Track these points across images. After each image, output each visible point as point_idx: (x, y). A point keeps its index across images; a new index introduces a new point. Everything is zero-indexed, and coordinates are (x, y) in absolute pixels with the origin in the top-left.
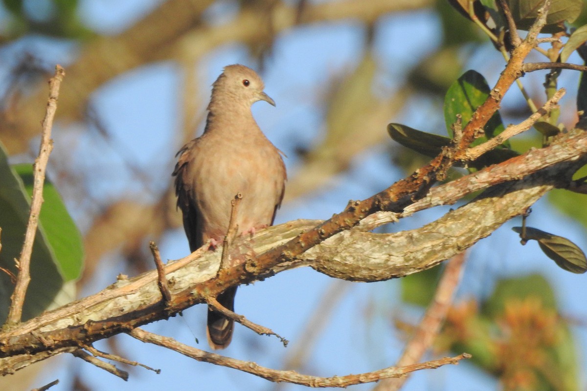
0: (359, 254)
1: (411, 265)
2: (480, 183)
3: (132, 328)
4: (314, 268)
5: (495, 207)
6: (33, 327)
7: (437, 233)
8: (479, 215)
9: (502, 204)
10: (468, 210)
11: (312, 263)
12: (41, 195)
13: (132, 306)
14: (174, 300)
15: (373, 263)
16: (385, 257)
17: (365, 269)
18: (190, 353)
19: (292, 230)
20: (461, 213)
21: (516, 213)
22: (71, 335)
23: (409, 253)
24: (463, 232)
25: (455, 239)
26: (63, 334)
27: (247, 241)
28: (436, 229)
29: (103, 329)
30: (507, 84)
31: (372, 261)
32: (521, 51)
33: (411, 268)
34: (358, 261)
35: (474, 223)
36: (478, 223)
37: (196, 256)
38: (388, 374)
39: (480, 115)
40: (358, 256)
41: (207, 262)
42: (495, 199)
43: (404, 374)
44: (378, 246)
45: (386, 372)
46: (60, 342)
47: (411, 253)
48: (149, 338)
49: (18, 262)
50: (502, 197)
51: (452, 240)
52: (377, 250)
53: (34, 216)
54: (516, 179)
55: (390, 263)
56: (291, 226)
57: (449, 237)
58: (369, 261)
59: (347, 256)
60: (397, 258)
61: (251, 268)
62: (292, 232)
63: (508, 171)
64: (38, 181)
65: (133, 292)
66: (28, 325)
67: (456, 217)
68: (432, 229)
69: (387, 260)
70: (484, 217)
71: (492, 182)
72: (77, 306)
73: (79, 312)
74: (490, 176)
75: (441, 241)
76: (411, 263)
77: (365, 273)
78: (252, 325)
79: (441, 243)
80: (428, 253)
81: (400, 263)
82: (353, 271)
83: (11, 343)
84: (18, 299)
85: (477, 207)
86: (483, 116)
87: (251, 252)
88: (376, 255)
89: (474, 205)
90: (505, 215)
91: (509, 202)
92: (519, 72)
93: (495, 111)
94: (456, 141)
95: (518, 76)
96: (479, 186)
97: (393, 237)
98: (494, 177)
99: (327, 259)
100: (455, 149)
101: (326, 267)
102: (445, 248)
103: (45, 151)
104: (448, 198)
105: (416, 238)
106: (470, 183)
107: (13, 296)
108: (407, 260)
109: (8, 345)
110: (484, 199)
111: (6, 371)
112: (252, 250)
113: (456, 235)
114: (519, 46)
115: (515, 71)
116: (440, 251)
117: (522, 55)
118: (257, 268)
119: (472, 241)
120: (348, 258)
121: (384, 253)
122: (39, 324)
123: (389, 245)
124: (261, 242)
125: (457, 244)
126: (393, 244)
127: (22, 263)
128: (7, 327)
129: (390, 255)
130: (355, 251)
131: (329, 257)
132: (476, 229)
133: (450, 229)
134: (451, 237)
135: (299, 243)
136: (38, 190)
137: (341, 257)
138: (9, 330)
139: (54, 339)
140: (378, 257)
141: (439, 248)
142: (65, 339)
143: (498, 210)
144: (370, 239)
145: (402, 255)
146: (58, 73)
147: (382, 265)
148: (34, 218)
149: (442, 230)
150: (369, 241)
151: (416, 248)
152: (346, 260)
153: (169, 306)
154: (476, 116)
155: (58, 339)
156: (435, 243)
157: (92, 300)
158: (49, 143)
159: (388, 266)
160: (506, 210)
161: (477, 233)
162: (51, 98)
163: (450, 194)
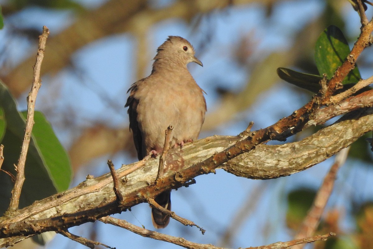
0: (257, 160)
1: (293, 167)
2: (343, 109)
3: (95, 219)
4: (225, 170)
5: (353, 126)
6: (26, 216)
7: (312, 144)
8: (342, 132)
9: (358, 124)
10: (335, 128)
11: (224, 167)
12: (33, 118)
13: (97, 198)
14: (125, 200)
15: (267, 166)
16: (275, 162)
17: (261, 170)
18: (138, 231)
19: (210, 144)
20: (329, 130)
21: (368, 130)
22: (53, 223)
23: (293, 159)
24: (330, 144)
25: (325, 149)
26: (46, 222)
27: (178, 151)
28: (312, 142)
29: (75, 219)
30: (359, 52)
31: (266, 165)
32: (368, 28)
33: (294, 169)
34: (256, 165)
35: (338, 137)
36: (341, 137)
37: (142, 164)
38: (278, 247)
39: (340, 73)
40: (256, 161)
41: (150, 166)
42: (353, 121)
43: (289, 247)
44: (270, 154)
45: (276, 245)
46: (44, 228)
47: (294, 159)
48: (109, 221)
49: (16, 167)
50: (357, 119)
51: (323, 150)
52: (270, 157)
53: (27, 134)
54: (368, 106)
55: (279, 166)
56: (209, 140)
57: (320, 148)
58: (264, 165)
59: (248, 161)
60: (284, 163)
61: (179, 178)
62: (209, 145)
63: (362, 101)
64: (31, 109)
65: (97, 190)
66: (23, 214)
67: (325, 133)
68: (309, 141)
69: (277, 165)
70: (346, 133)
71: (351, 109)
72: (57, 201)
73: (59, 205)
74: (349, 105)
75: (315, 150)
76: (294, 166)
77: (261, 173)
78: (180, 218)
79: (315, 152)
80: (306, 159)
81: (286, 166)
82: (253, 172)
83: (11, 228)
84: (16, 193)
85: (341, 126)
86: (342, 74)
87: (181, 159)
88: (269, 161)
89: (338, 125)
90: (360, 132)
91: (363, 122)
92: (367, 43)
93: (350, 70)
94: (322, 92)
95: (367, 46)
96: (342, 111)
97: (281, 148)
98: (352, 106)
99: (234, 163)
100: (322, 98)
101: (233, 169)
102: (317, 155)
103: (35, 87)
104: (319, 120)
105: (298, 148)
106: (335, 109)
107: (13, 191)
108: (291, 164)
109: (8, 229)
110: (345, 121)
111: (8, 244)
112: (182, 158)
113: (325, 146)
114: (367, 24)
115: (364, 42)
116: (314, 157)
117: (369, 31)
118: (183, 178)
119: (337, 150)
120: (249, 163)
121: (274, 159)
122: (31, 214)
123: (278, 153)
124: (188, 152)
125: (326, 152)
126: (281, 153)
127: (19, 167)
128: (9, 213)
129: (279, 161)
130: (254, 158)
131: (236, 162)
132: (340, 142)
133: (322, 142)
134: (322, 147)
135: (212, 161)
136: (30, 115)
137: (245, 162)
138: (10, 215)
139: (41, 225)
140: (270, 162)
141: (314, 155)
142: (48, 226)
143: (355, 128)
144: (265, 149)
145: (288, 160)
146: (45, 32)
147: (274, 168)
148: (28, 135)
149: (316, 143)
150: (264, 151)
151: (297, 156)
152: (248, 165)
153: (121, 204)
154: (337, 74)
155: (44, 226)
156: (310, 152)
157: (68, 197)
158: (39, 82)
159: (278, 168)
160: (361, 128)
161: (340, 145)
162: (40, 50)
163: (322, 117)
